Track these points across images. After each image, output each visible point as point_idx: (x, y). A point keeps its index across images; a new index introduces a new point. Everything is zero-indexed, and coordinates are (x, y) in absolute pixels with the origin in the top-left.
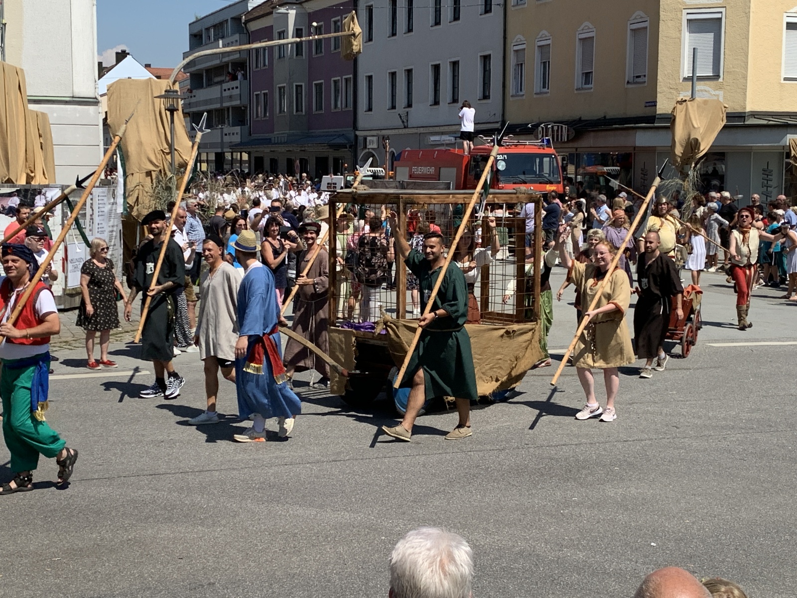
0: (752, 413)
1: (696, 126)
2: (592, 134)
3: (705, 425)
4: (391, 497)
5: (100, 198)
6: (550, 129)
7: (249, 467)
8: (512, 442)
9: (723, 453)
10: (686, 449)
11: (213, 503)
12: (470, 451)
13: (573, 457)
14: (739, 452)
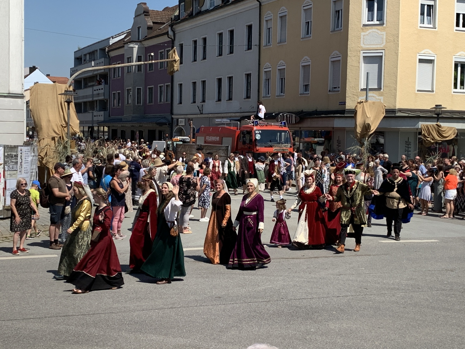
0: (408, 281)
1: (368, 116)
2: (309, 120)
3: (382, 288)
4: (206, 329)
5: (26, 153)
6: (285, 116)
7: (122, 312)
8: (274, 297)
9: (394, 304)
10: (372, 301)
11: (102, 333)
12: (250, 302)
13: (309, 306)
14: (403, 303)
